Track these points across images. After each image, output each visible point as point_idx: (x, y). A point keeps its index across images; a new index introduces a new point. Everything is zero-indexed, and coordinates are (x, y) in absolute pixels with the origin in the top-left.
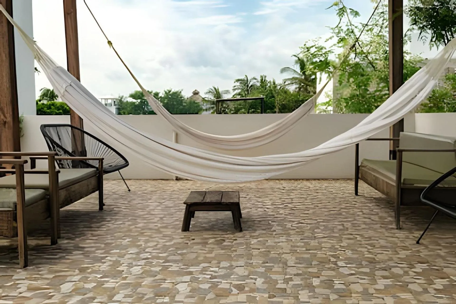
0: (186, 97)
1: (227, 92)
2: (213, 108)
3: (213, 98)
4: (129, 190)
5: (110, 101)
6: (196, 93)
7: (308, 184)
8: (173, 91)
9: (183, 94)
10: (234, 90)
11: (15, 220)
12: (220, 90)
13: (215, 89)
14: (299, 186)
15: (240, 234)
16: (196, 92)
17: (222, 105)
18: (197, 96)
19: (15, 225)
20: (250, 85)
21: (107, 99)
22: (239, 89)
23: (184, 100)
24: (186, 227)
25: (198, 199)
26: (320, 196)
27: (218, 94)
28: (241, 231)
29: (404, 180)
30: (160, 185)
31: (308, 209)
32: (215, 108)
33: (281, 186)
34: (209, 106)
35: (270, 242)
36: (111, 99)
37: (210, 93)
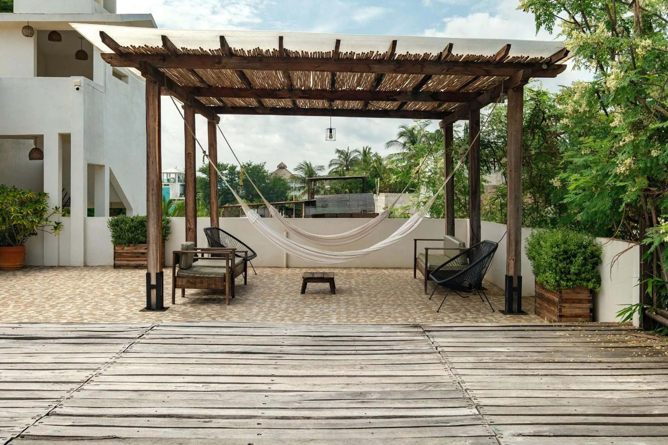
0: (269, 172)
1: (321, 168)
2: (304, 187)
3: (304, 176)
4: (256, 274)
5: (173, 176)
6: (282, 167)
7: (385, 271)
8: (253, 164)
9: (266, 168)
10: (330, 165)
11: (225, 281)
12: (313, 166)
13: (307, 164)
14: (378, 273)
15: (335, 295)
16: (283, 165)
17: (315, 185)
18: (284, 171)
19: (225, 284)
20: (349, 160)
21: (170, 173)
22: (336, 164)
23: (267, 176)
24: (303, 292)
25: (310, 276)
26: (390, 279)
27: (310, 171)
28: (335, 294)
29: (430, 266)
30: (277, 271)
31: (378, 285)
32: (306, 188)
33: (365, 273)
34: (298, 185)
35: (350, 298)
36: (175, 173)
37: (301, 170)
